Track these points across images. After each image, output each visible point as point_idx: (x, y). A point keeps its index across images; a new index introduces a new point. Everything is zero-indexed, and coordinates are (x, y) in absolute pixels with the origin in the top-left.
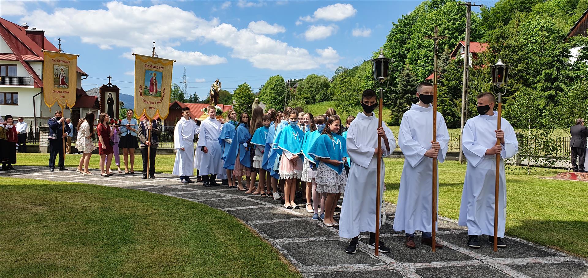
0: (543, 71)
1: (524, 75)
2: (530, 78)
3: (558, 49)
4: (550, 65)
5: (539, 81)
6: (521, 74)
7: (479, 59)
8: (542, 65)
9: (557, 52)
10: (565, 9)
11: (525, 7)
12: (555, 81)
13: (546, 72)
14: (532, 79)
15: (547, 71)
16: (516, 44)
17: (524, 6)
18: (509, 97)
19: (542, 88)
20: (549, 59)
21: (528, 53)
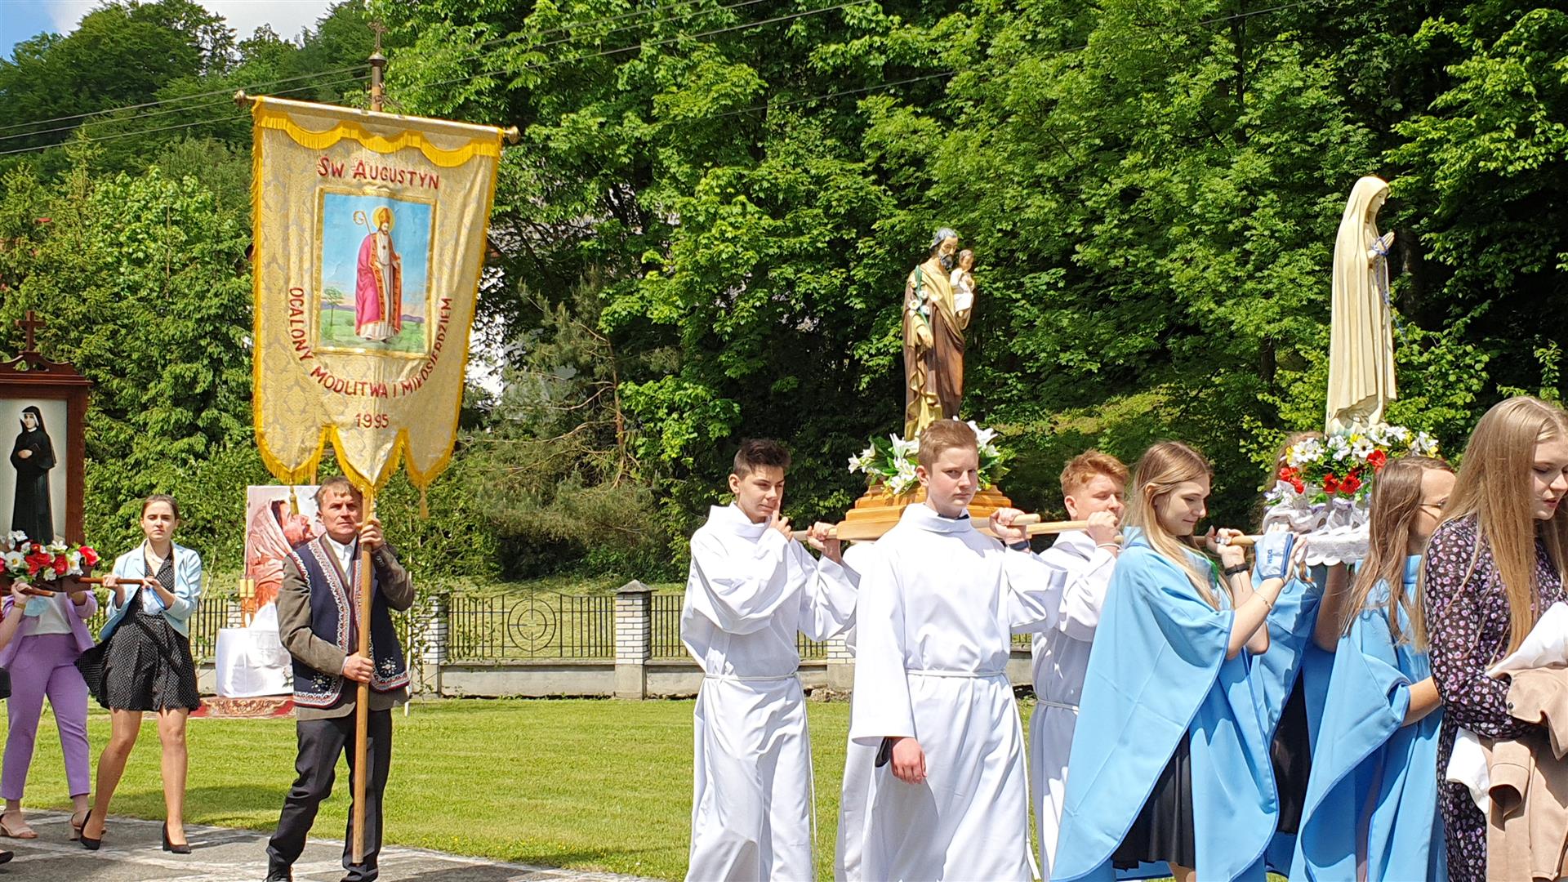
0: (168, 368)
1: (102, 375)
2: (124, 388)
3: (216, 295)
4: (190, 349)
5: (153, 401)
6: (94, 371)
8: (165, 346)
9: (212, 305)
11: (133, 81)
12: (206, 407)
13: (178, 371)
14: (129, 391)
15: (180, 368)
16: (79, 260)
17: (128, 77)
19: (162, 427)
20: (187, 326)
21: (118, 297)
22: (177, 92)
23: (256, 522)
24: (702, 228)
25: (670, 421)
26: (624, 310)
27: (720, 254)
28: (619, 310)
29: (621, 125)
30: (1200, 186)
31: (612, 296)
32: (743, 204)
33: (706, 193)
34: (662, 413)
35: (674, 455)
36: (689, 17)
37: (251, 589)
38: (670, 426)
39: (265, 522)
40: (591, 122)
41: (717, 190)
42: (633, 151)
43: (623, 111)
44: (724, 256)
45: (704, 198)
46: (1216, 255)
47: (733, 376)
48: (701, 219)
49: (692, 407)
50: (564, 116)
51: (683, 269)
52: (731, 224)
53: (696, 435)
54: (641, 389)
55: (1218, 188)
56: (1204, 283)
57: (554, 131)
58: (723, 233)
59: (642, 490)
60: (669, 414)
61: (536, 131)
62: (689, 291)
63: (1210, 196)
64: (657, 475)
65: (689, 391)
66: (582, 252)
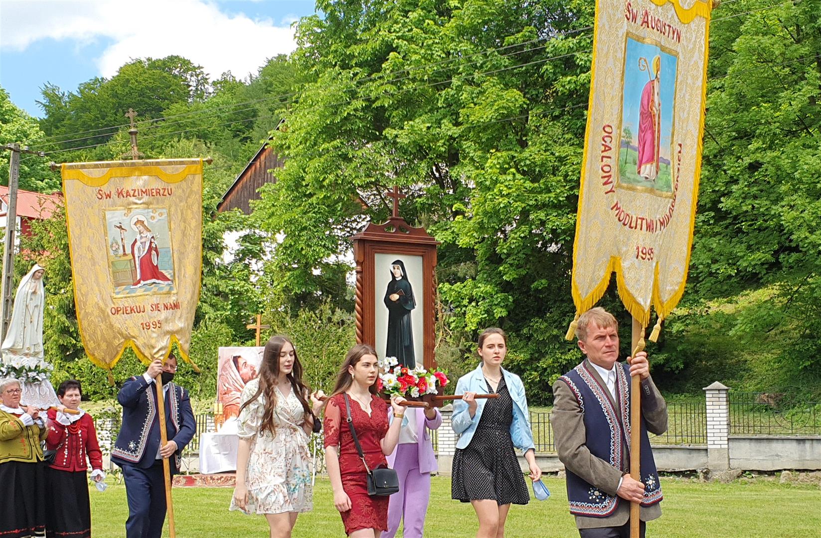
7: (37, 238)
10: (232, 126)
11: (149, 105)
17: (146, 103)
22: (175, 111)
23: (224, 368)
24: (489, 189)
25: (470, 307)
26: (442, 239)
27: (499, 204)
29: (440, 128)
30: (799, 161)
31: (435, 231)
32: (514, 174)
33: (491, 168)
34: (465, 302)
35: (473, 328)
36: (481, 62)
37: (221, 409)
38: (471, 310)
39: (229, 369)
40: (422, 126)
41: (498, 166)
42: (447, 143)
43: (441, 119)
44: (502, 205)
45: (490, 171)
46: (810, 203)
47: (508, 279)
48: (488, 183)
49: (484, 298)
50: (406, 123)
51: (477, 214)
52: (506, 186)
53: (486, 315)
54: (453, 287)
55: (811, 162)
56: (802, 220)
57: (400, 132)
58: (501, 191)
59: (453, 348)
60: (470, 303)
61: (389, 132)
62: (481, 227)
63: (806, 167)
64: (463, 340)
65: (482, 289)
66: (417, 205)
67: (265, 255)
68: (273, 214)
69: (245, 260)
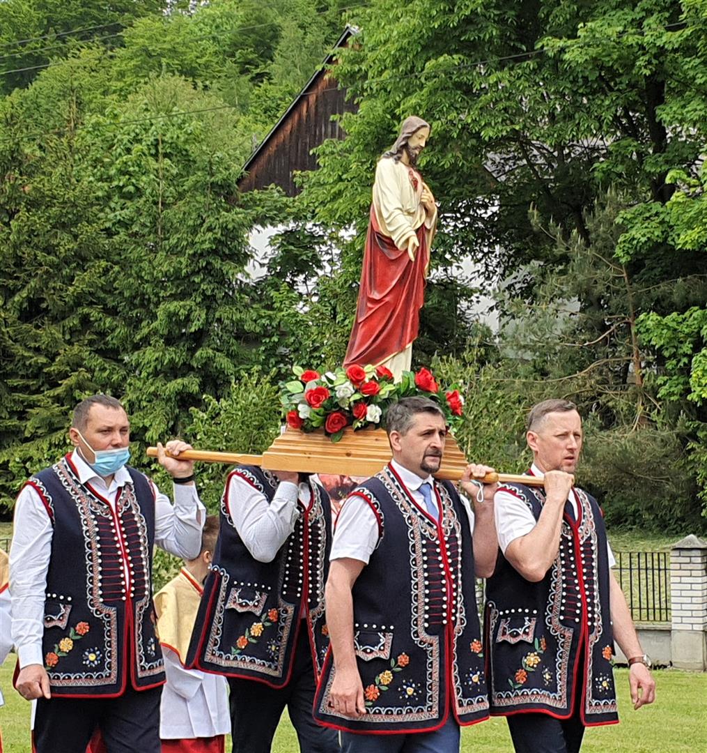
0: (162, 306)
1: (95, 314)
2: (117, 327)
3: (210, 229)
4: (183, 285)
5: (146, 341)
6: (86, 310)
8: (158, 283)
9: (205, 240)
12: (199, 346)
13: (172, 309)
14: (122, 331)
15: (173, 306)
16: (70, 195)
18: (40, 397)
19: (156, 367)
20: (180, 263)
21: (109, 233)
26: (644, 235)
28: (638, 236)
29: (642, 34)
31: (630, 221)
40: (609, 31)
42: (655, 62)
43: (643, 19)
50: (581, 25)
54: (665, 320)
57: (569, 42)
59: (665, 433)
61: (550, 44)
64: (683, 416)
66: (596, 174)
67: (321, 267)
68: (339, 194)
69: (285, 276)
